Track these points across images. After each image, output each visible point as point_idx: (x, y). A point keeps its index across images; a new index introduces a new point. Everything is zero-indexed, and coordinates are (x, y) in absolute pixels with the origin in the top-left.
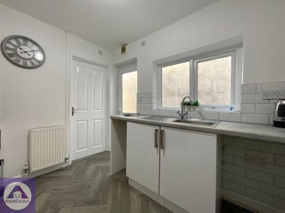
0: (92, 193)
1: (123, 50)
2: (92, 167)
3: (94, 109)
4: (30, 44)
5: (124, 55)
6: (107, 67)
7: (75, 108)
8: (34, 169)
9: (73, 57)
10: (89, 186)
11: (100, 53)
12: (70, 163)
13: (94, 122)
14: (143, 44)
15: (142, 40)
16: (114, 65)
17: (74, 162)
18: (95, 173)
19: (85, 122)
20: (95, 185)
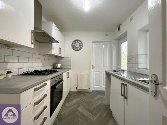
0: (92, 108)
1: (119, 29)
2: (99, 96)
3: (104, 66)
4: (78, 41)
5: (120, 32)
6: (111, 42)
7: (94, 65)
8: (78, 88)
9: (93, 41)
10: (93, 104)
11: (107, 35)
12: (91, 91)
13: (103, 73)
14: (131, 19)
15: (130, 17)
16: (115, 40)
17: (93, 91)
18: (99, 99)
19: (99, 72)
20: (95, 105)
